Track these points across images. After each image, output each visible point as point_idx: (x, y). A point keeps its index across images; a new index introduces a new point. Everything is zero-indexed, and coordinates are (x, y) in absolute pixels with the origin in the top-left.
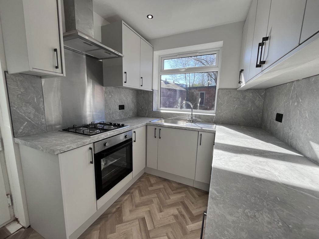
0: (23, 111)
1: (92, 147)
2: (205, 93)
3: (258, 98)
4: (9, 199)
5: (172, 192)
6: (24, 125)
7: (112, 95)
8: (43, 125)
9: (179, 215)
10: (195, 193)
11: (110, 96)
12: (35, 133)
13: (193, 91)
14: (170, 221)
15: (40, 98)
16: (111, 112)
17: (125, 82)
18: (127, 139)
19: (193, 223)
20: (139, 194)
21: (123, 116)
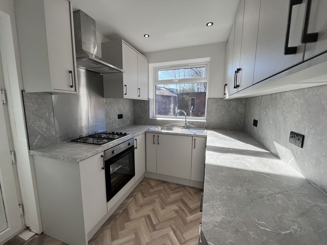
0: (36, 126)
1: (103, 155)
2: (196, 99)
3: (240, 106)
4: (21, 209)
5: (172, 192)
6: (38, 138)
7: (111, 106)
8: (53, 138)
9: (179, 210)
10: (191, 191)
11: (110, 107)
12: (47, 145)
13: (184, 96)
14: (172, 215)
15: (51, 112)
16: (111, 122)
17: (126, 94)
18: (130, 146)
19: (191, 215)
20: (142, 196)
21: (122, 125)
